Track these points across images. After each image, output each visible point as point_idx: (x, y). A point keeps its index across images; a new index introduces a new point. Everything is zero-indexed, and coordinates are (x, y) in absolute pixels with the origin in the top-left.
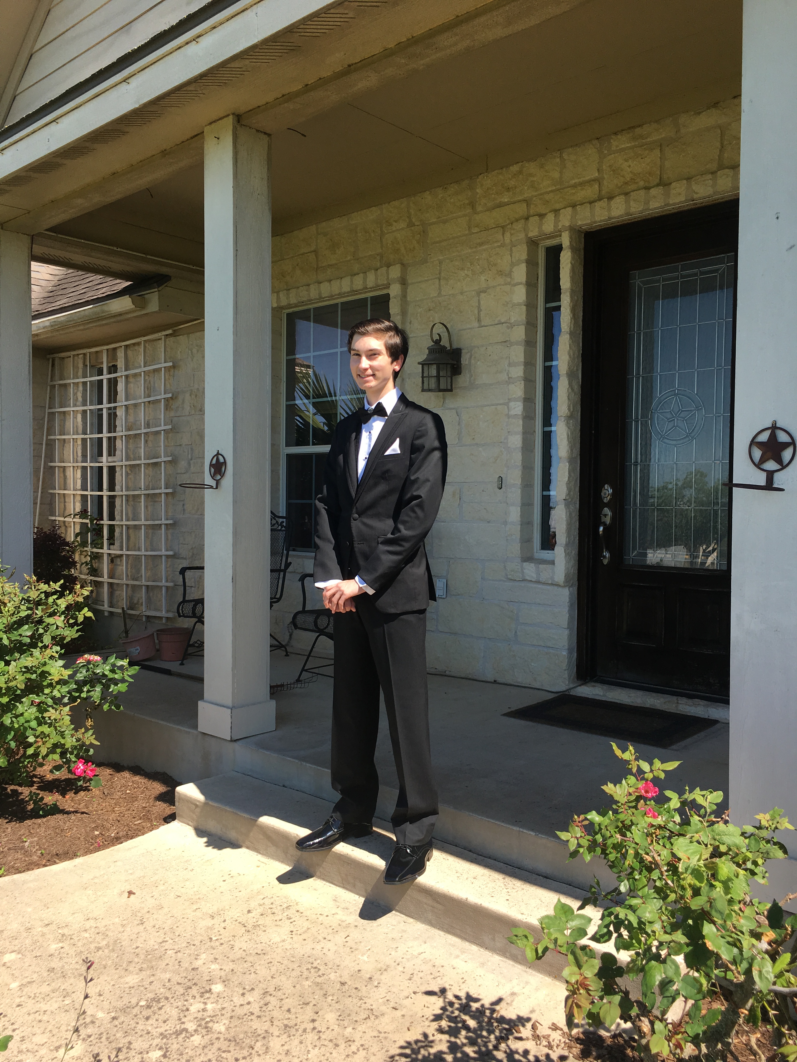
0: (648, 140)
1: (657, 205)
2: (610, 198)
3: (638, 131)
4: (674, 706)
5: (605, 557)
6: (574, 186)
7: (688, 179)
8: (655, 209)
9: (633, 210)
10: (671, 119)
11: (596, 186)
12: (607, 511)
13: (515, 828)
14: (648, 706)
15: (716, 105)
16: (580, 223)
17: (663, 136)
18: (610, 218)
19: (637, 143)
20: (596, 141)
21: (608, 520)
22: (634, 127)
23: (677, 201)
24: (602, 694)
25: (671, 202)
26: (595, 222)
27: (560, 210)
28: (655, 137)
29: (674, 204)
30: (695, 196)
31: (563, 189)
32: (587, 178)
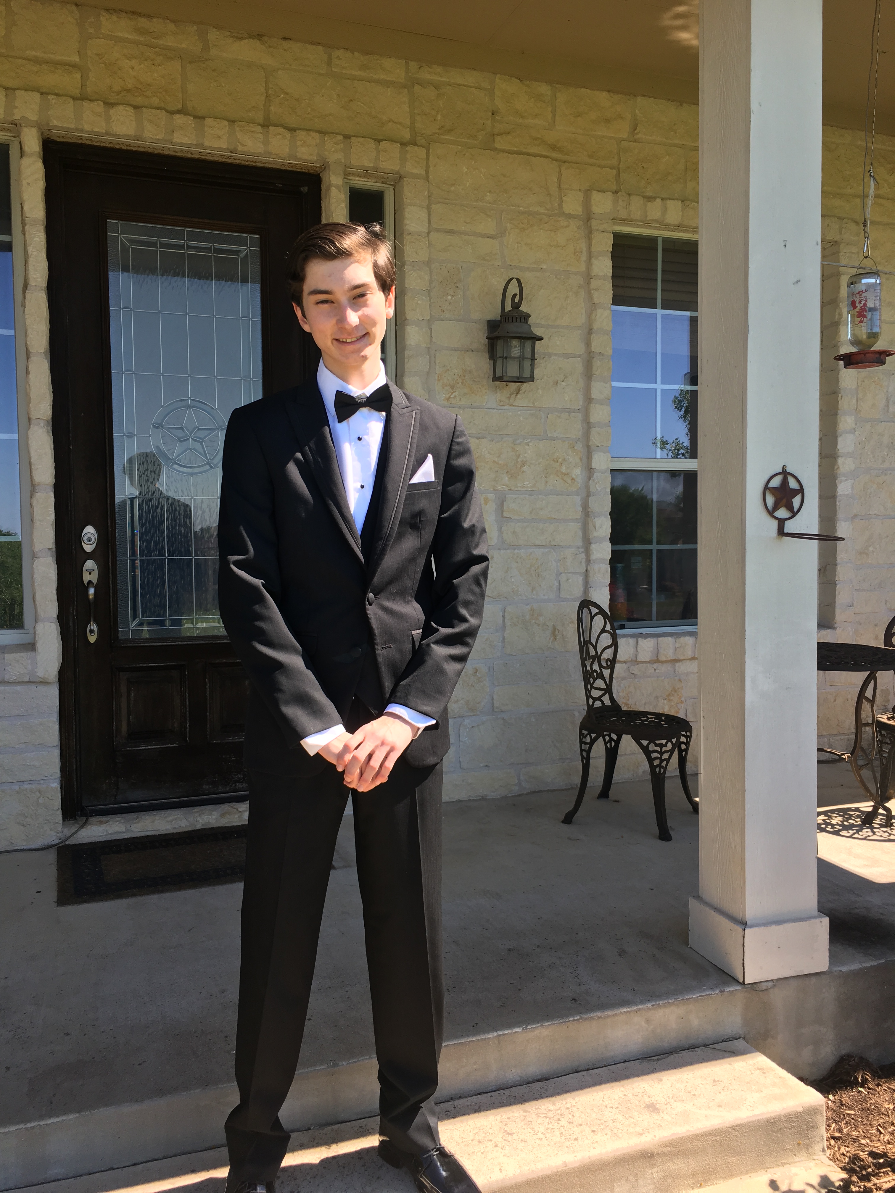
0: (161, 42)
1: (185, 140)
2: (109, 105)
3: (143, 22)
4: (236, 816)
5: (92, 631)
6: (37, 61)
7: (232, 122)
8: (182, 144)
9: (147, 134)
10: (195, 27)
11: (78, 76)
12: (90, 564)
13: (490, 1036)
14: (199, 827)
15: (259, 36)
16: (55, 123)
17: (184, 46)
18: (107, 133)
19: (142, 39)
20: (74, 8)
21: (94, 578)
22: (140, 15)
23: (217, 144)
24: (124, 830)
25: (207, 143)
26: (82, 131)
27: (15, 89)
28: (170, 41)
29: (210, 148)
30: (240, 148)
31: (13, 57)
32: (59, 58)
